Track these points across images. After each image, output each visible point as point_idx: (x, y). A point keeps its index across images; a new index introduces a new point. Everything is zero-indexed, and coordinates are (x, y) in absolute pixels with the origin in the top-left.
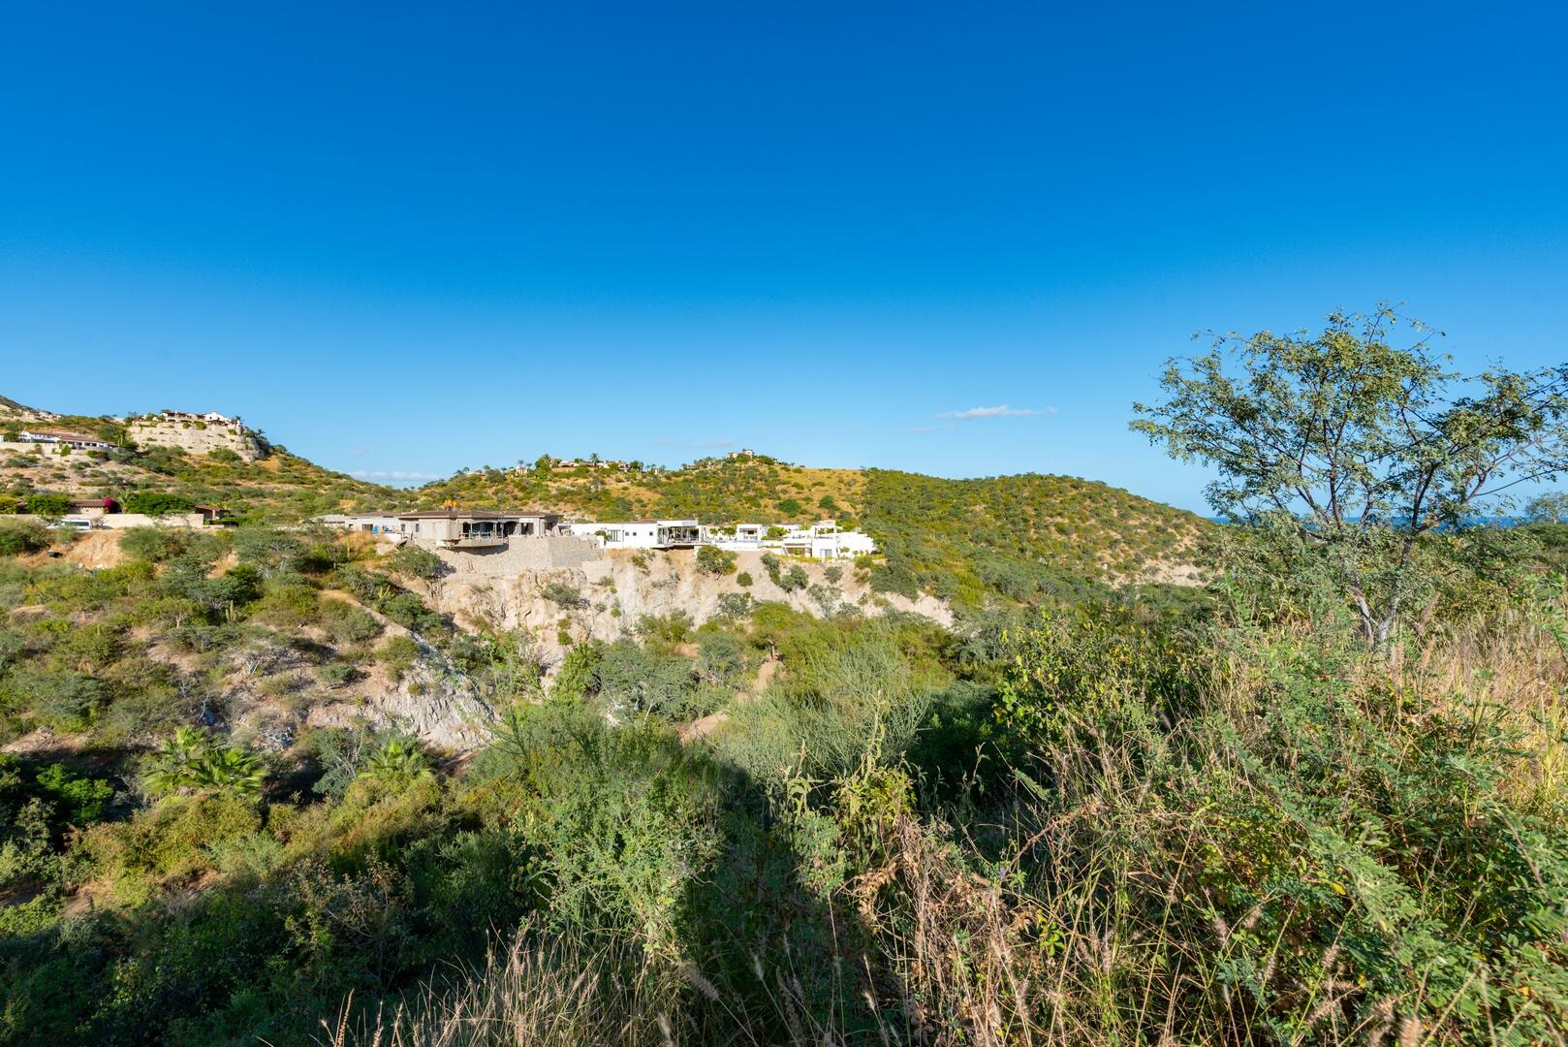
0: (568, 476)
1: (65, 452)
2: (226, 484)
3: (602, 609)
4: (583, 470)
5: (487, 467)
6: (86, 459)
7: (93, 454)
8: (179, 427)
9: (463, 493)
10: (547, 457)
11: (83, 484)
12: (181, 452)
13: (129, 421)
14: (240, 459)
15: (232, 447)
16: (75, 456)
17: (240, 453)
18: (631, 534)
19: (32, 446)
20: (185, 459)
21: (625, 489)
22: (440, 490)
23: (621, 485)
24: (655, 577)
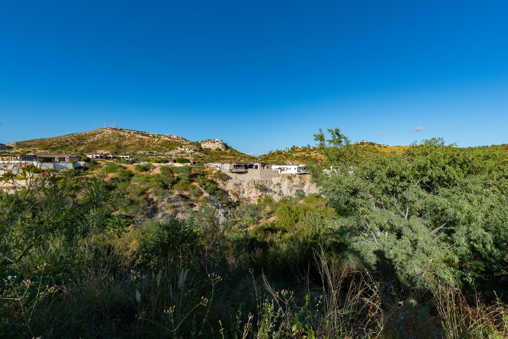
0: (299, 152)
1: (189, 150)
2: (218, 156)
3: (276, 193)
4: (304, 150)
5: (277, 150)
6: (193, 151)
7: (194, 150)
8: (210, 143)
9: (270, 158)
10: (294, 146)
11: (192, 157)
12: (210, 149)
13: (201, 142)
14: (221, 150)
15: (220, 147)
16: (191, 151)
17: (222, 149)
18: (289, 169)
19: (184, 149)
20: (211, 151)
21: (317, 155)
22: (264, 157)
23: (315, 154)
24: (294, 184)
